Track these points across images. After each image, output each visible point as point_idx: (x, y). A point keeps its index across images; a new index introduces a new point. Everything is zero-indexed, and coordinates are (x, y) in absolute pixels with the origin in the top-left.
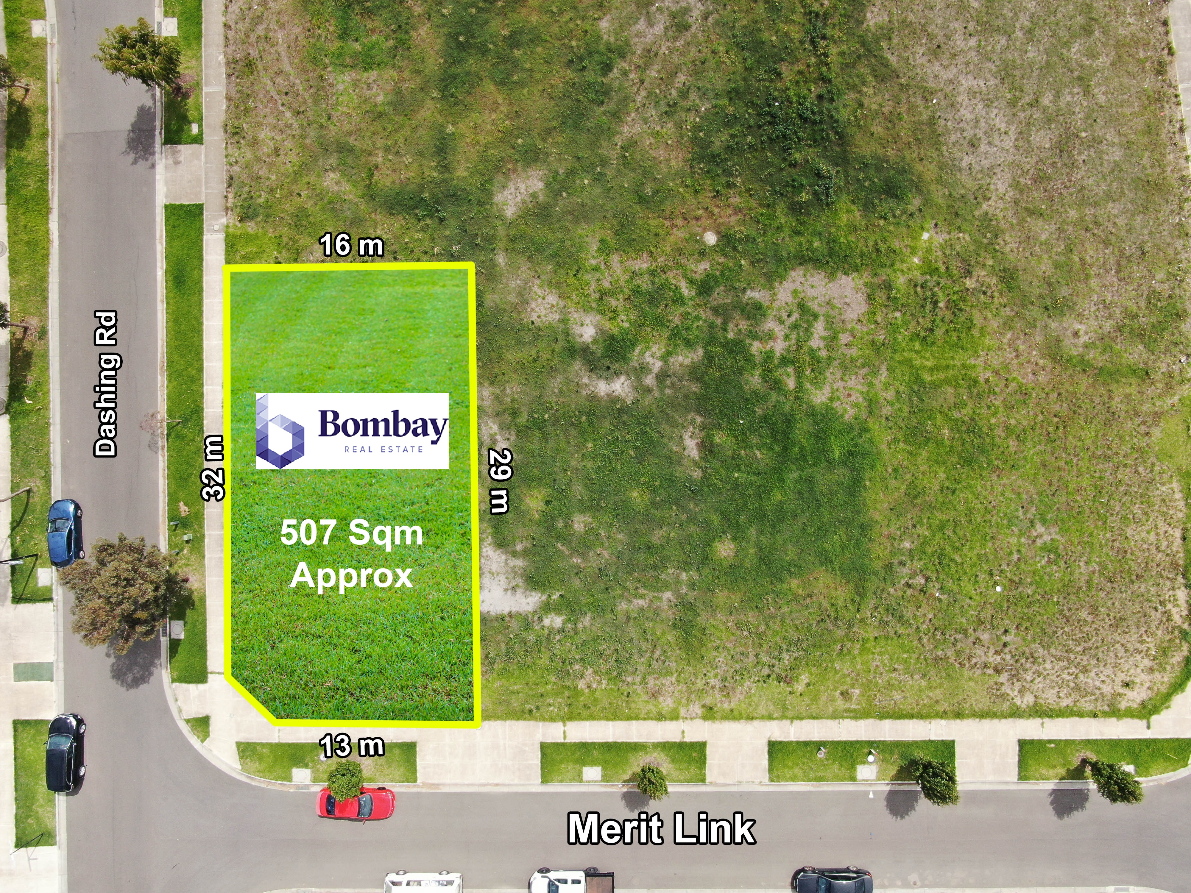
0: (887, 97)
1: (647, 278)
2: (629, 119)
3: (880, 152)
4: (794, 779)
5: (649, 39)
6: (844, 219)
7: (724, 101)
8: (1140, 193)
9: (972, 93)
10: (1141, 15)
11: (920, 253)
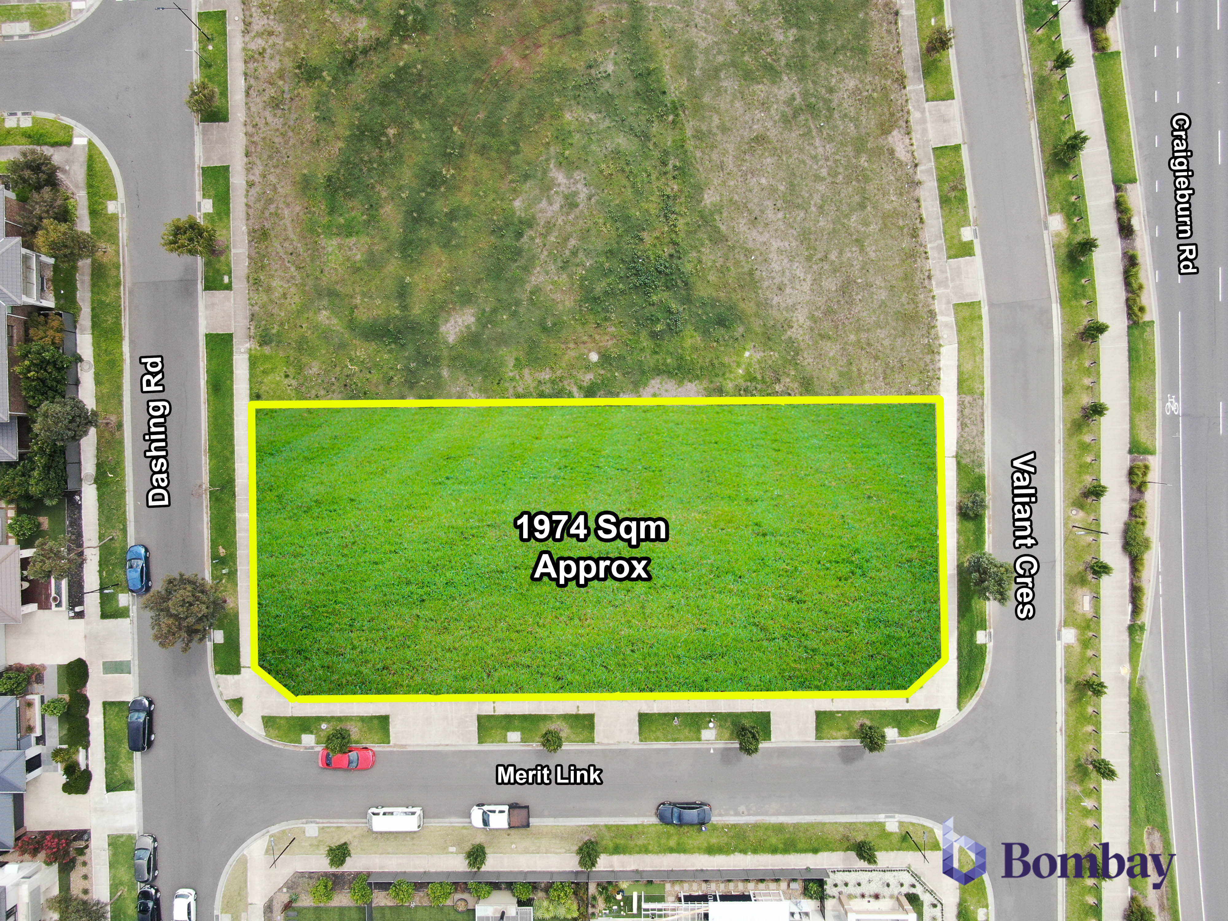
0: (719, 254)
1: (549, 385)
2: (535, 272)
3: (714, 294)
4: (657, 739)
5: (549, 214)
6: (688, 343)
7: (603, 259)
8: (900, 322)
9: (780, 251)
10: (901, 194)
11: (743, 366)
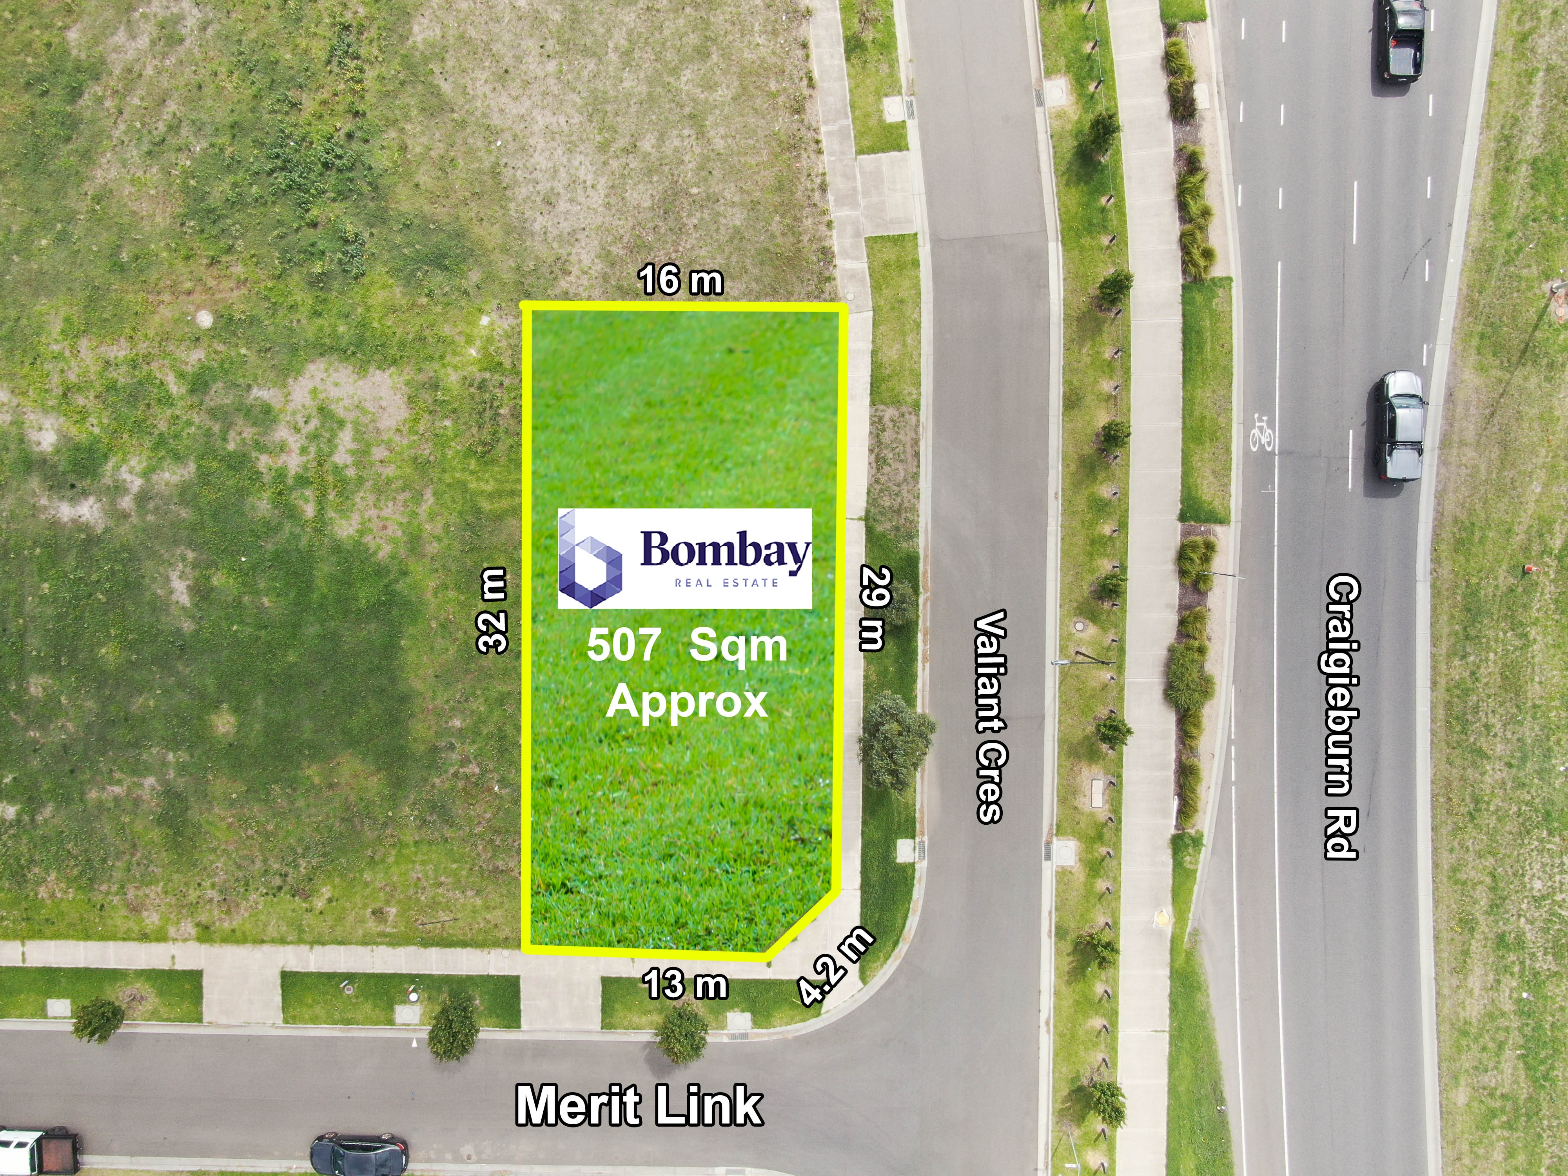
0: (438, 135)
1: (124, 369)
2: (104, 161)
3: (427, 209)
4: (315, 1020)
5: (131, 55)
6: (378, 297)
7: (223, 139)
8: (768, 269)
9: (550, 133)
10: (775, 33)
11: (478, 343)
